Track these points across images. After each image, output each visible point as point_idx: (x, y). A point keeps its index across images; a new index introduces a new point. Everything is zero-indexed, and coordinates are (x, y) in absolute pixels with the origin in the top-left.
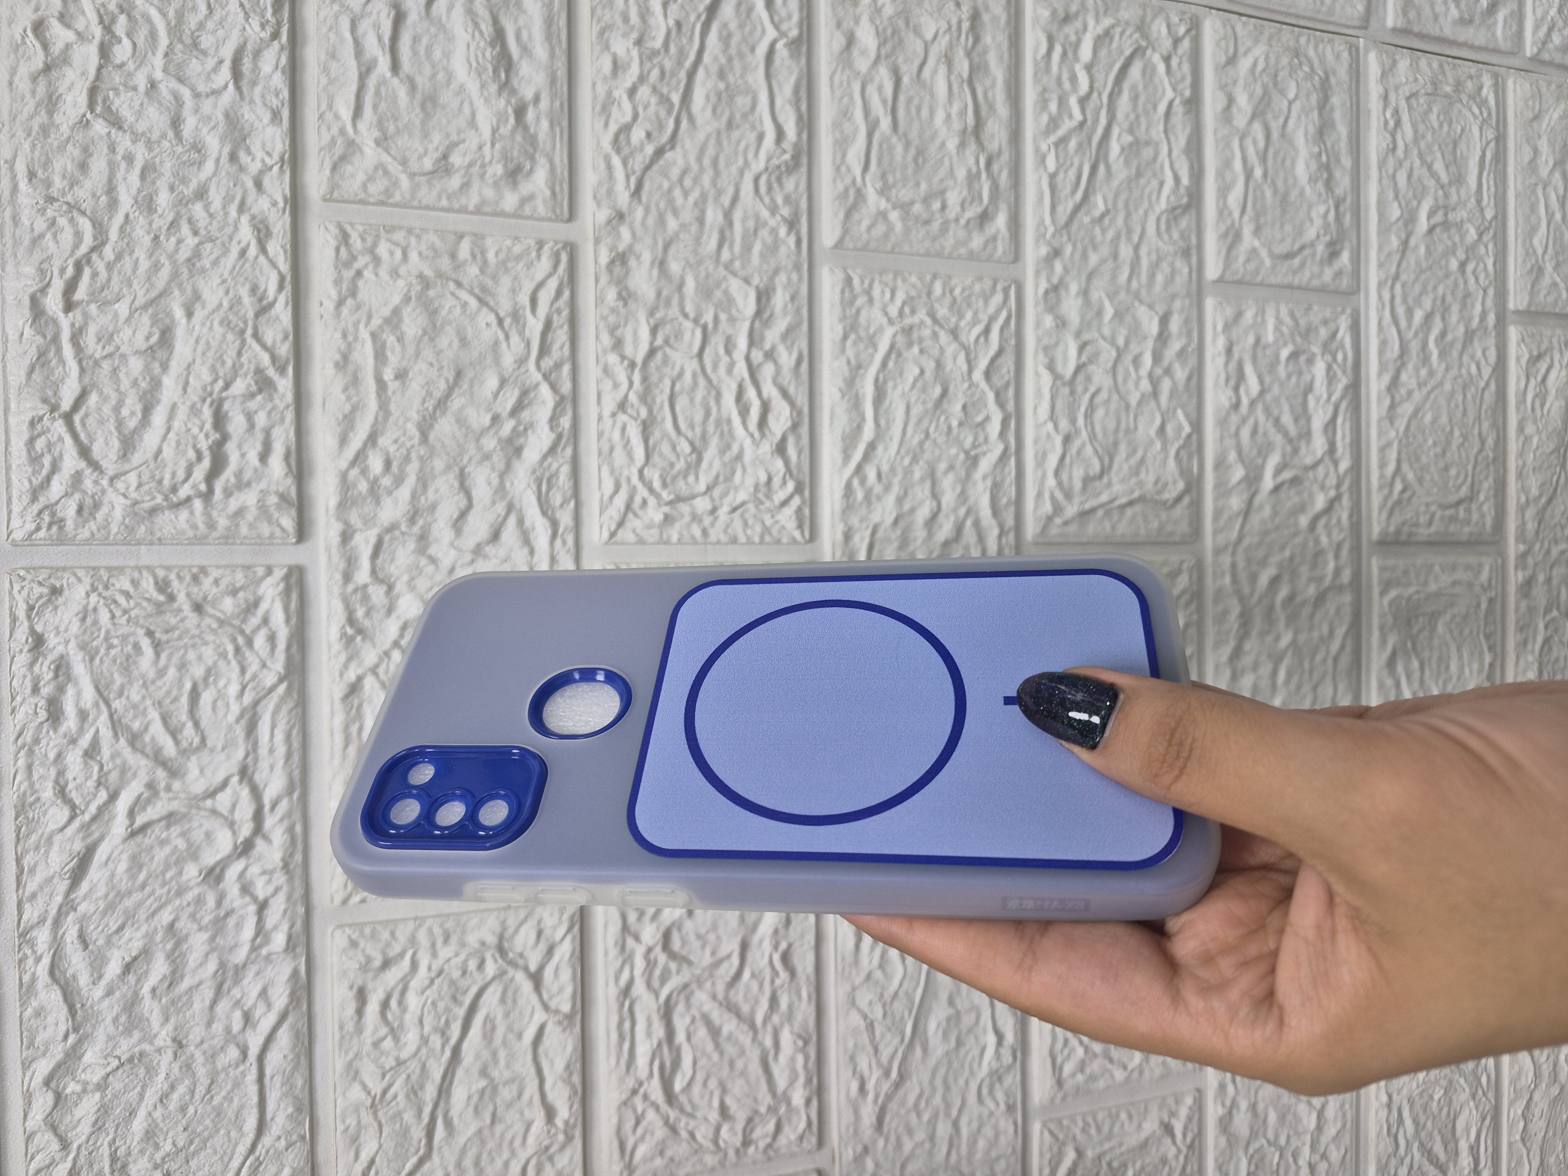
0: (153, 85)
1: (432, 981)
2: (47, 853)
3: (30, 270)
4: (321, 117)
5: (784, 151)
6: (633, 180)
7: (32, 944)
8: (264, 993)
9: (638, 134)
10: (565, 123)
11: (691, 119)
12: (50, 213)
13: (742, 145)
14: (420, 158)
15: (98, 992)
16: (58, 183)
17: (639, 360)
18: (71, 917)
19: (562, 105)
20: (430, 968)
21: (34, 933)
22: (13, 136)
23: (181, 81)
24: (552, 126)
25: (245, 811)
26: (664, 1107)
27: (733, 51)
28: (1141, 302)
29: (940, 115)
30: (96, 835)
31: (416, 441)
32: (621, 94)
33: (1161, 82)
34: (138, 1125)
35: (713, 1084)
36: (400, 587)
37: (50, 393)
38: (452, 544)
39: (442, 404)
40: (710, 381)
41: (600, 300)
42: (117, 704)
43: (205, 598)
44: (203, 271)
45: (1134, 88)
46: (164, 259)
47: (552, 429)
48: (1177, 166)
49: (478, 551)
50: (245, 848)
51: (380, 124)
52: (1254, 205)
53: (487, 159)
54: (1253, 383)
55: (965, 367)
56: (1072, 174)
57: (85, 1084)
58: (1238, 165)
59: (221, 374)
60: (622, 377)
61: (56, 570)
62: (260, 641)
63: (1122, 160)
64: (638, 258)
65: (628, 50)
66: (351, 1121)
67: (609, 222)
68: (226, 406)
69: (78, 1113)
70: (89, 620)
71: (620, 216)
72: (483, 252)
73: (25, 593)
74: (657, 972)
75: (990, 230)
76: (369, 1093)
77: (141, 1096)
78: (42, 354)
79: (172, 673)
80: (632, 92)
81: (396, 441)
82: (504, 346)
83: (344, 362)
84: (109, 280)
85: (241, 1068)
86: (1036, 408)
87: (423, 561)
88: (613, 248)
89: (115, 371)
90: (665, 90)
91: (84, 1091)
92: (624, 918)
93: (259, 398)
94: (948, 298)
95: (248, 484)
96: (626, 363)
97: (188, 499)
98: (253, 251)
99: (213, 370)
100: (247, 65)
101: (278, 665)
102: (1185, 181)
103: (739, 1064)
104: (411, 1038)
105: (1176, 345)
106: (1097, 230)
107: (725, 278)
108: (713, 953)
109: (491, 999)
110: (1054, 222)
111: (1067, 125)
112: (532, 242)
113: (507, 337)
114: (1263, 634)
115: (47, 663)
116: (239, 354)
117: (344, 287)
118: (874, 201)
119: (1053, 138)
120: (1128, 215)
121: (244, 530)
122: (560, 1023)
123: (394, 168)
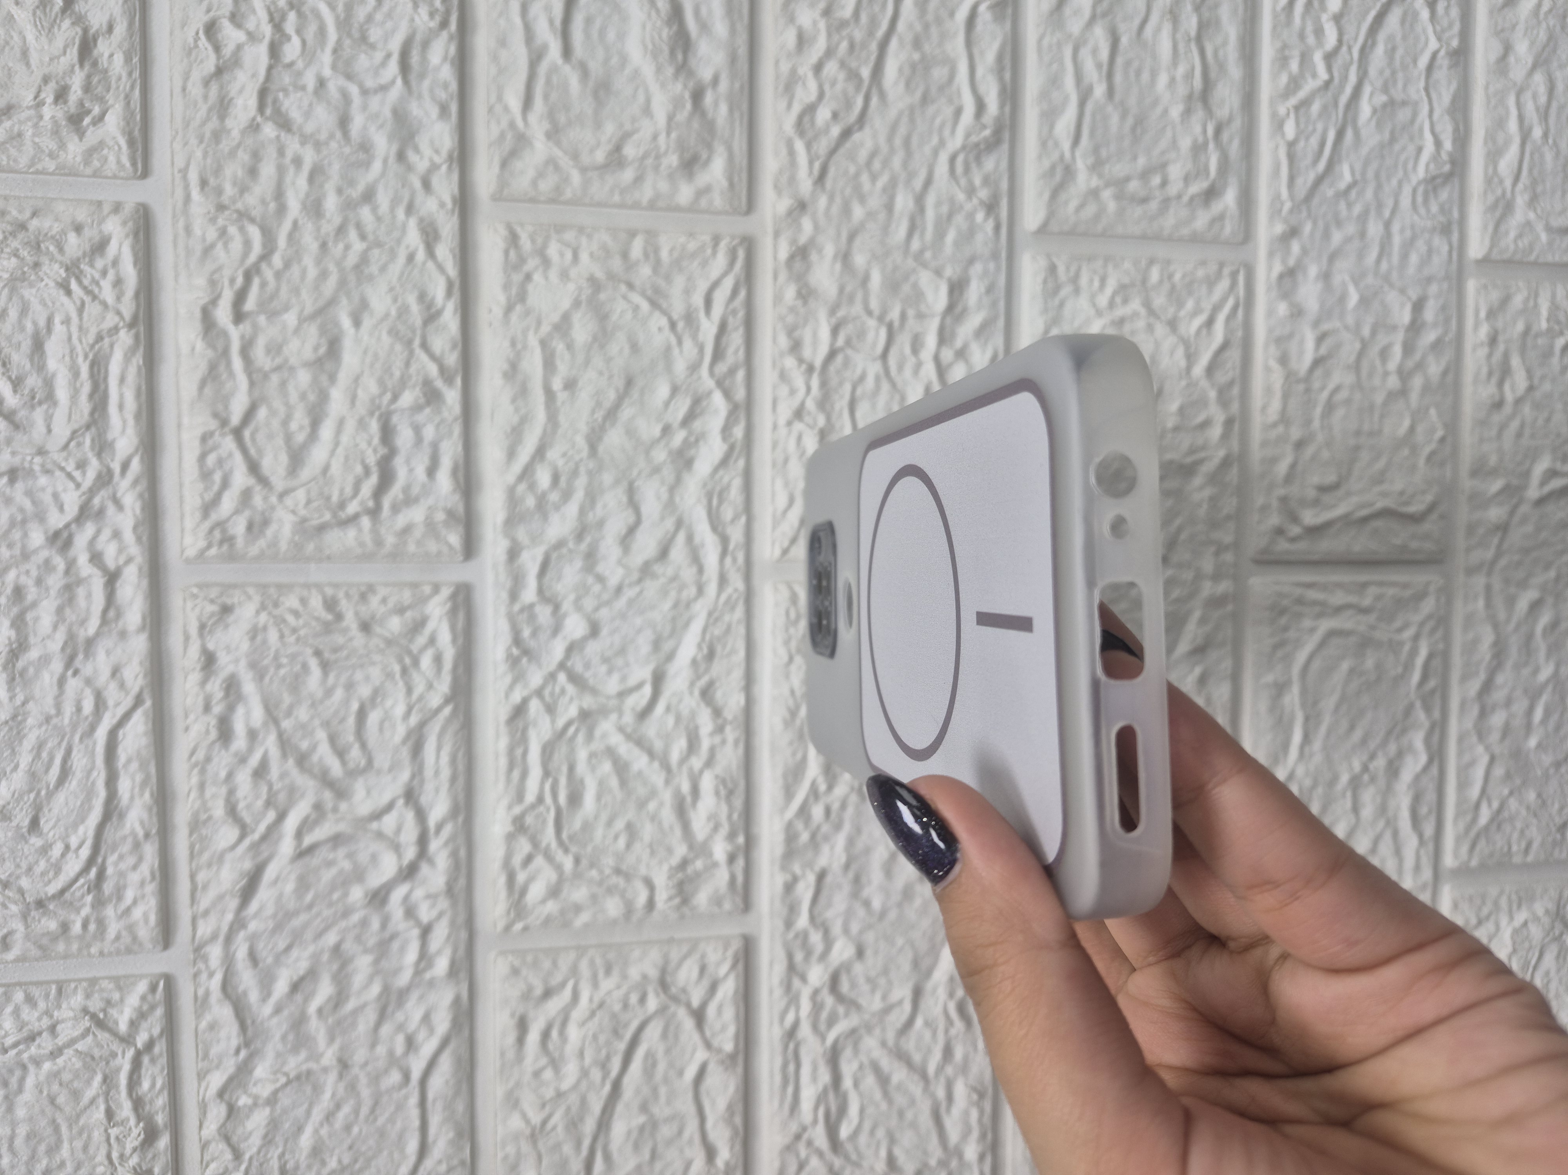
0: (321, 83)
1: (593, 1014)
2: (218, 869)
3: (201, 281)
4: (490, 110)
5: (984, 127)
6: (817, 165)
7: (205, 959)
8: (426, 1018)
9: (823, 114)
10: (745, 106)
11: (882, 95)
12: (221, 222)
13: (938, 121)
14: (592, 151)
15: (267, 1009)
16: (229, 190)
17: (818, 362)
18: (242, 934)
19: (742, 87)
20: (591, 1000)
21: (208, 949)
22: (186, 144)
23: (349, 77)
24: (731, 110)
25: (409, 835)
26: (829, 1155)
27: (930, 17)
28: (1391, 286)
29: (1163, 80)
30: (265, 854)
31: (585, 453)
32: (805, 69)
33: (1424, 31)
34: (306, 1140)
35: (880, 1133)
36: (567, 606)
37: (220, 407)
38: (620, 562)
39: (612, 414)
40: (893, 385)
41: (778, 299)
42: (286, 724)
43: (373, 617)
44: (371, 278)
45: (1391, 38)
46: (332, 267)
47: (724, 439)
48: (1438, 128)
49: (646, 570)
50: (409, 872)
51: (551, 115)
52: (1530, 171)
53: (663, 148)
54: (1519, 380)
55: (1183, 363)
56: (1314, 141)
57: (256, 1098)
58: (1513, 125)
59: (390, 386)
60: (799, 382)
61: (228, 587)
62: (426, 661)
63: (1373, 123)
64: (820, 251)
65: (815, 23)
66: (511, 1149)
67: (789, 213)
68: (395, 419)
69: (250, 1125)
70: (259, 638)
71: (802, 206)
72: (657, 251)
73: (197, 610)
74: (824, 1015)
75: (1217, 207)
76: (527, 1121)
77: (308, 1113)
78: (213, 368)
79: (339, 694)
80: (818, 68)
81: (564, 455)
82: (676, 351)
83: (512, 371)
84: (278, 289)
85: (404, 1092)
86: (1264, 408)
87: (590, 580)
88: (793, 241)
89: (283, 384)
90: (854, 65)
91: (255, 1104)
92: (790, 957)
93: (427, 411)
94: (1166, 286)
95: (416, 500)
96: (804, 367)
97: (355, 517)
98: (421, 255)
99: (381, 382)
100: (415, 58)
101: (444, 686)
102: (1448, 145)
103: (909, 1115)
104: (571, 1070)
105: (1429, 337)
106: (1342, 206)
107: (914, 271)
108: (884, 998)
109: (653, 1034)
110: (1292, 196)
111: (1310, 85)
112: (707, 238)
113: (680, 342)
114: (1518, 667)
115: (219, 681)
116: (408, 364)
117: (514, 291)
118: (1083, 180)
119: (1293, 101)
120: (1379, 187)
121: (412, 548)
122: (722, 1062)
123: (565, 162)
